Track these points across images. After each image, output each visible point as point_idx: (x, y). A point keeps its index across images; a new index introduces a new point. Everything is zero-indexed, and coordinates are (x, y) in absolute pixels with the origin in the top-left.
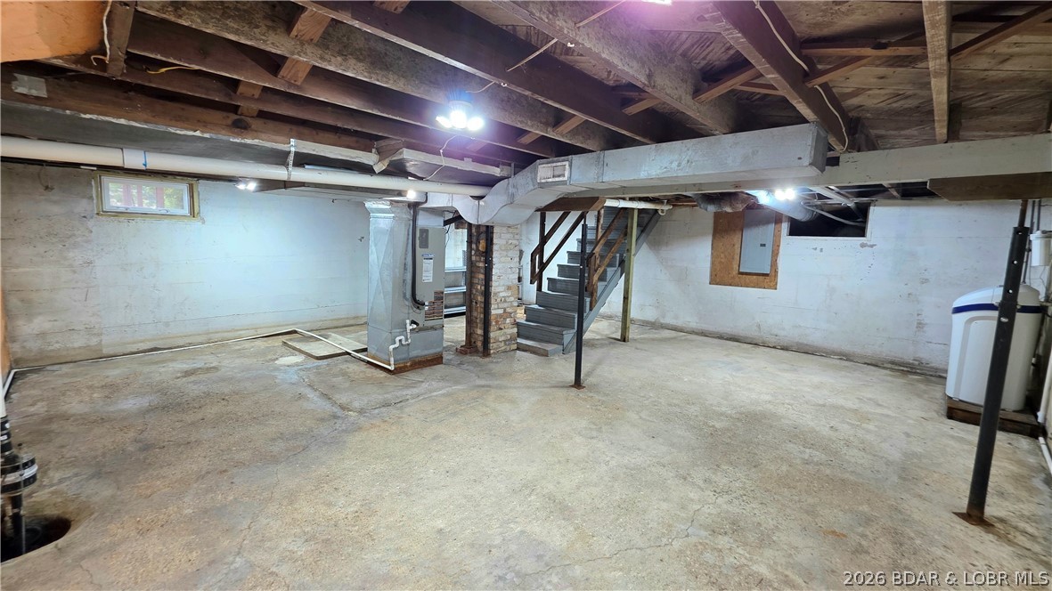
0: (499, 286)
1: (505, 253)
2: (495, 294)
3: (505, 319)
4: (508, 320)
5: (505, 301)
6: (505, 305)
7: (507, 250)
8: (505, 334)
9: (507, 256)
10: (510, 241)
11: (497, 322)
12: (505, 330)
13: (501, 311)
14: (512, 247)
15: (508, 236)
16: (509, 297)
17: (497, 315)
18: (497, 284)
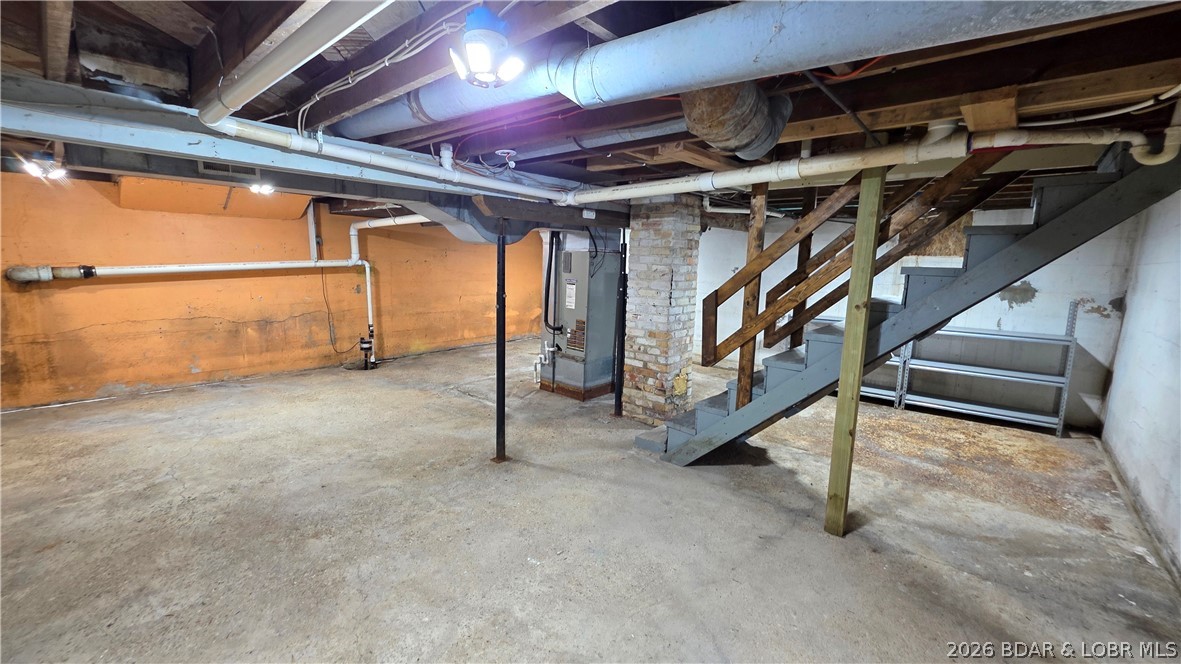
0: (636, 327)
1: (645, 284)
2: (631, 338)
3: (646, 378)
4: (651, 381)
5: (645, 352)
6: (646, 358)
7: (648, 279)
8: (644, 398)
9: (649, 288)
10: (654, 267)
11: (632, 377)
12: (646, 394)
13: (640, 364)
14: (657, 275)
15: (651, 259)
16: (651, 347)
17: (633, 367)
18: (633, 324)
